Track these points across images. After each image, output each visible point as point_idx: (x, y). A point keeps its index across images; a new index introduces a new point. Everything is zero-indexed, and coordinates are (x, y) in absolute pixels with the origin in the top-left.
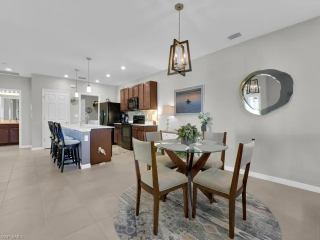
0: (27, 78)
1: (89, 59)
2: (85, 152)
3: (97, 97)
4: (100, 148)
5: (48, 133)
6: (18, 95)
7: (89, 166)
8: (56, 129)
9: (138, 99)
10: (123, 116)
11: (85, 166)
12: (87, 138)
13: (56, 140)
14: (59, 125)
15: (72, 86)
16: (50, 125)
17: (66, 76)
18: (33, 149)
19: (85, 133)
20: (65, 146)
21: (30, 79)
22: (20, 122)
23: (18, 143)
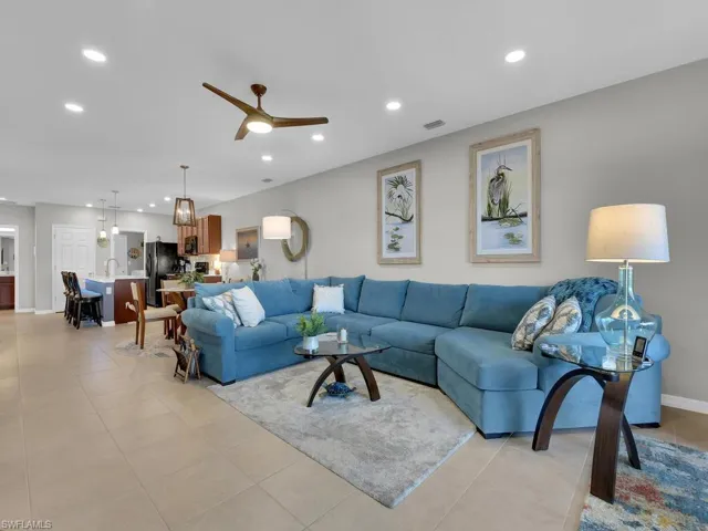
0: (28, 207)
1: (116, 192)
2: (108, 308)
3: (142, 234)
4: (128, 303)
5: (60, 288)
6: (13, 230)
7: (112, 323)
8: (70, 280)
9: (196, 238)
10: (182, 263)
11: (109, 324)
12: (109, 291)
13: (72, 294)
14: (74, 274)
15: (100, 218)
16: (64, 277)
17: (89, 205)
18: (37, 313)
19: (108, 285)
20: (81, 299)
21: (33, 208)
22: (16, 273)
23: (12, 307)
